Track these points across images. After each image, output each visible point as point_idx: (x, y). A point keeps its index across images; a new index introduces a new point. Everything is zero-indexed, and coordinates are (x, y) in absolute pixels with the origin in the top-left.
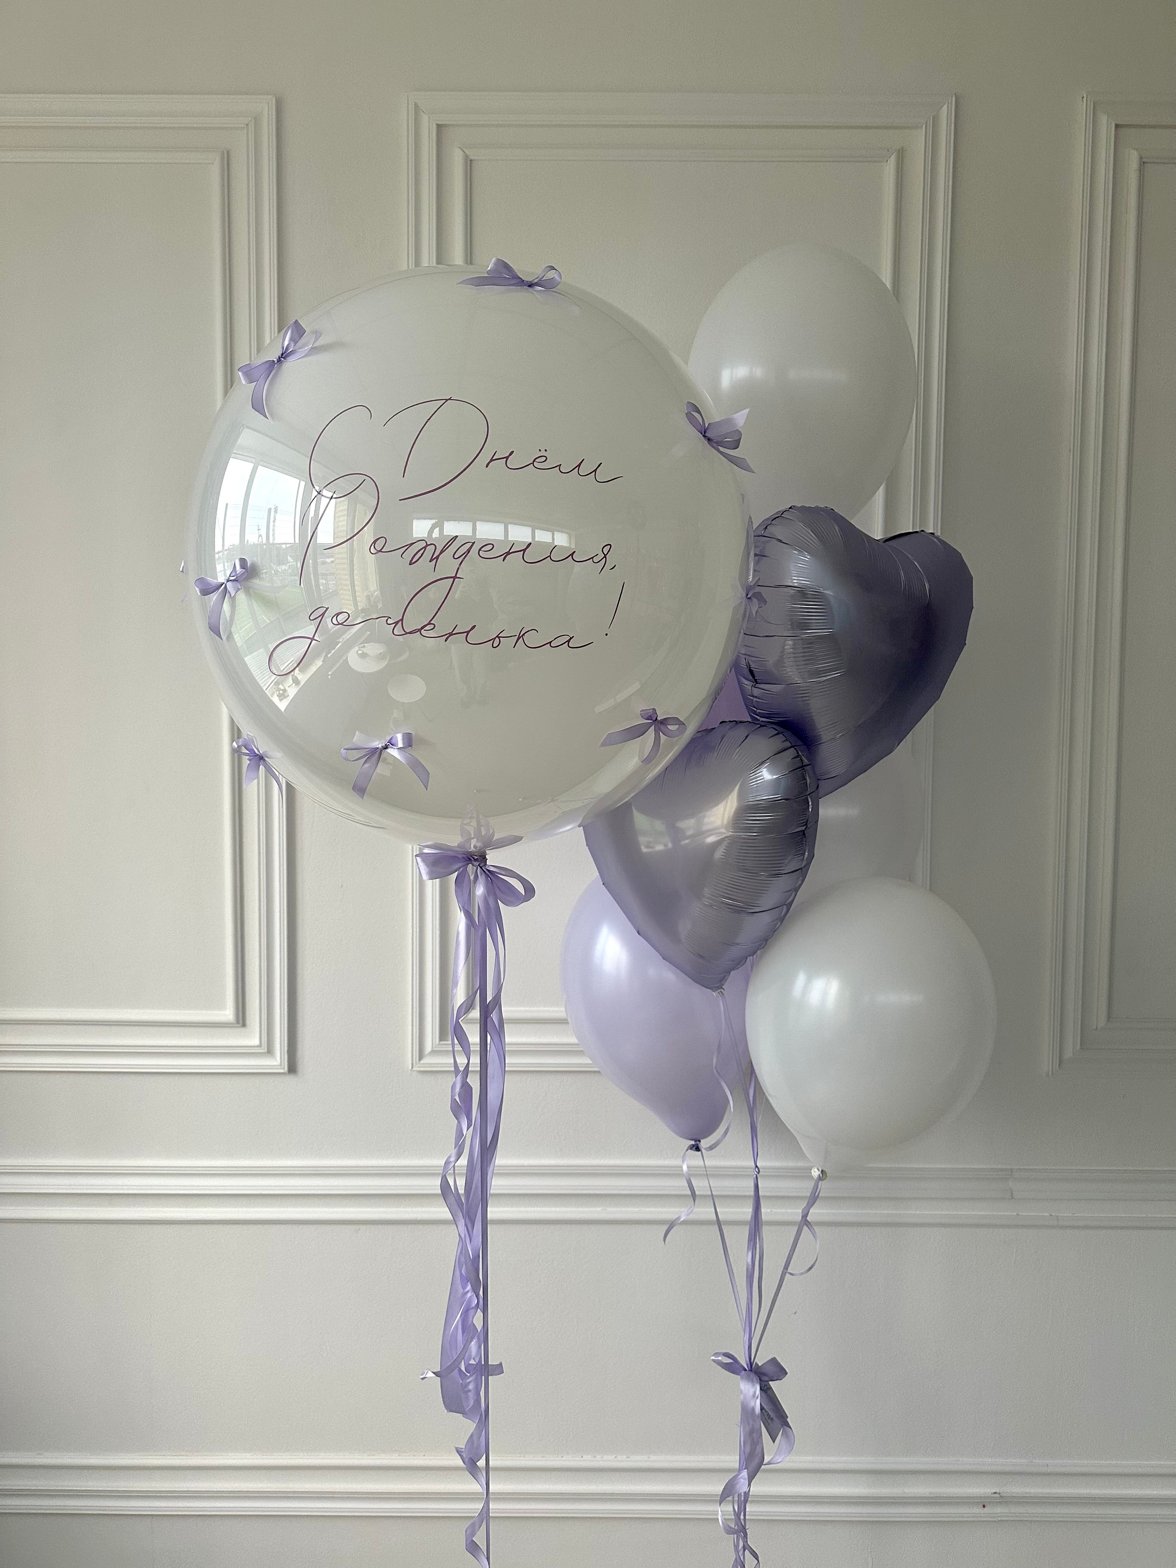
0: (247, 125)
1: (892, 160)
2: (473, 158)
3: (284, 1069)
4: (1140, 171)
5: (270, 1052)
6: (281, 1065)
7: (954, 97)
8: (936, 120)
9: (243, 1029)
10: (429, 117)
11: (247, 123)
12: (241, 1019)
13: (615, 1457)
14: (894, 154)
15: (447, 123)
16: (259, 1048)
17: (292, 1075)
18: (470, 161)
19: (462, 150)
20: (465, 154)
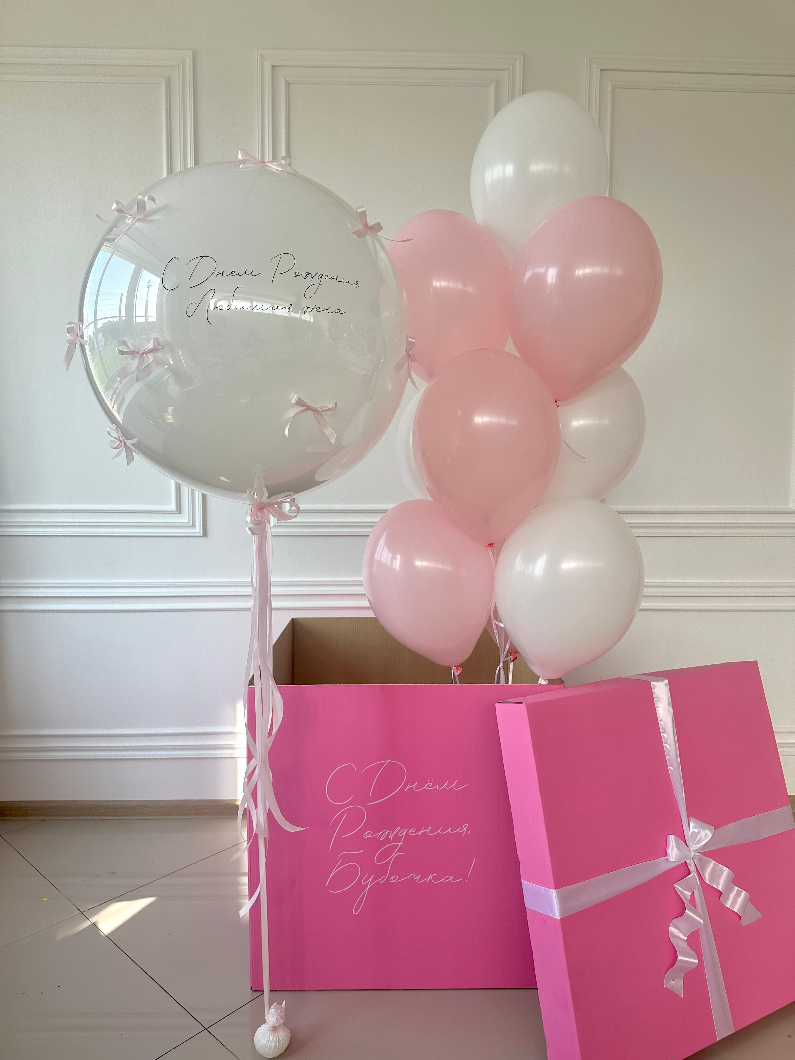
0: (178, 65)
1: (493, 86)
3: (201, 534)
4: (612, 92)
5: (193, 526)
6: (199, 532)
7: (522, 56)
8: (514, 66)
9: (181, 514)
10: (268, 62)
11: (178, 63)
12: (179, 510)
14: (494, 83)
15: (277, 65)
16: (188, 523)
17: (204, 538)
18: (289, 83)
19: (284, 78)
20: (285, 79)
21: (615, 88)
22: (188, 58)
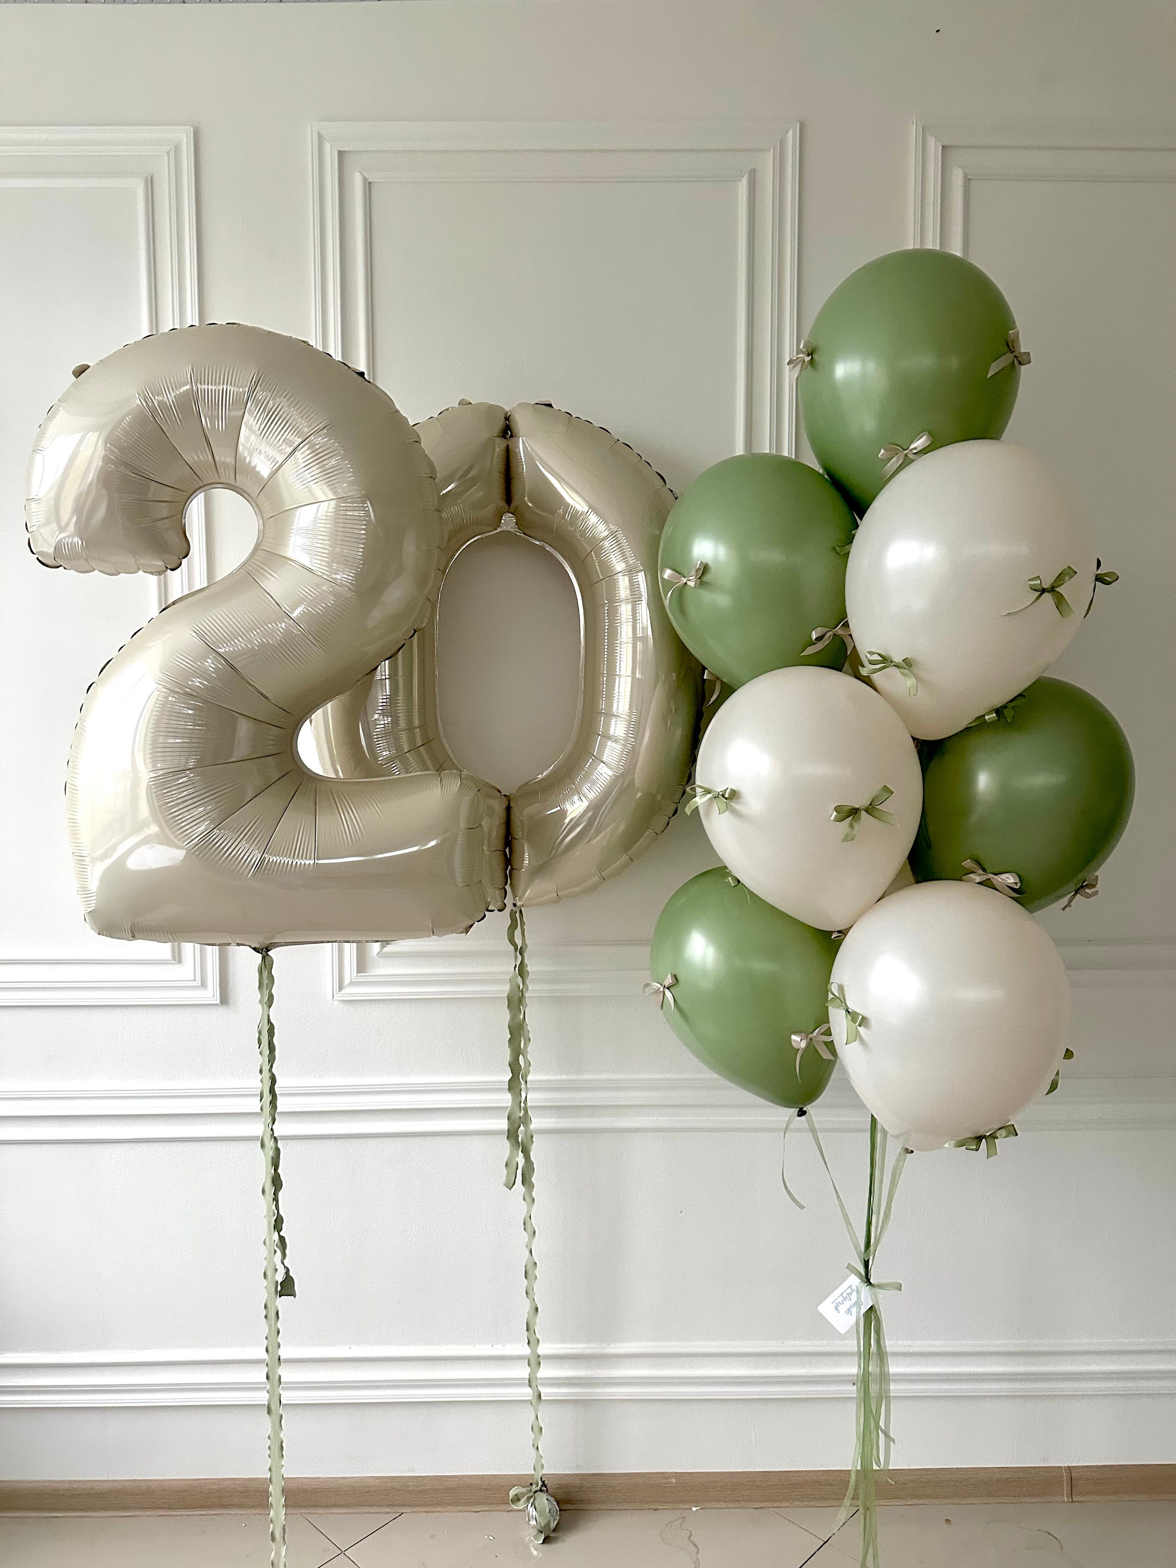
0: (168, 153)
1: (745, 180)
2: (369, 181)
3: (216, 1000)
4: (965, 186)
5: (204, 985)
6: (214, 997)
7: (798, 122)
8: (783, 143)
9: (179, 965)
10: (331, 145)
11: (167, 150)
12: (177, 956)
13: (522, 1346)
14: (746, 175)
15: (347, 149)
16: (194, 982)
17: (224, 1006)
18: (370, 183)
19: (361, 174)
20: (364, 177)
21: (969, 180)
22: (185, 140)
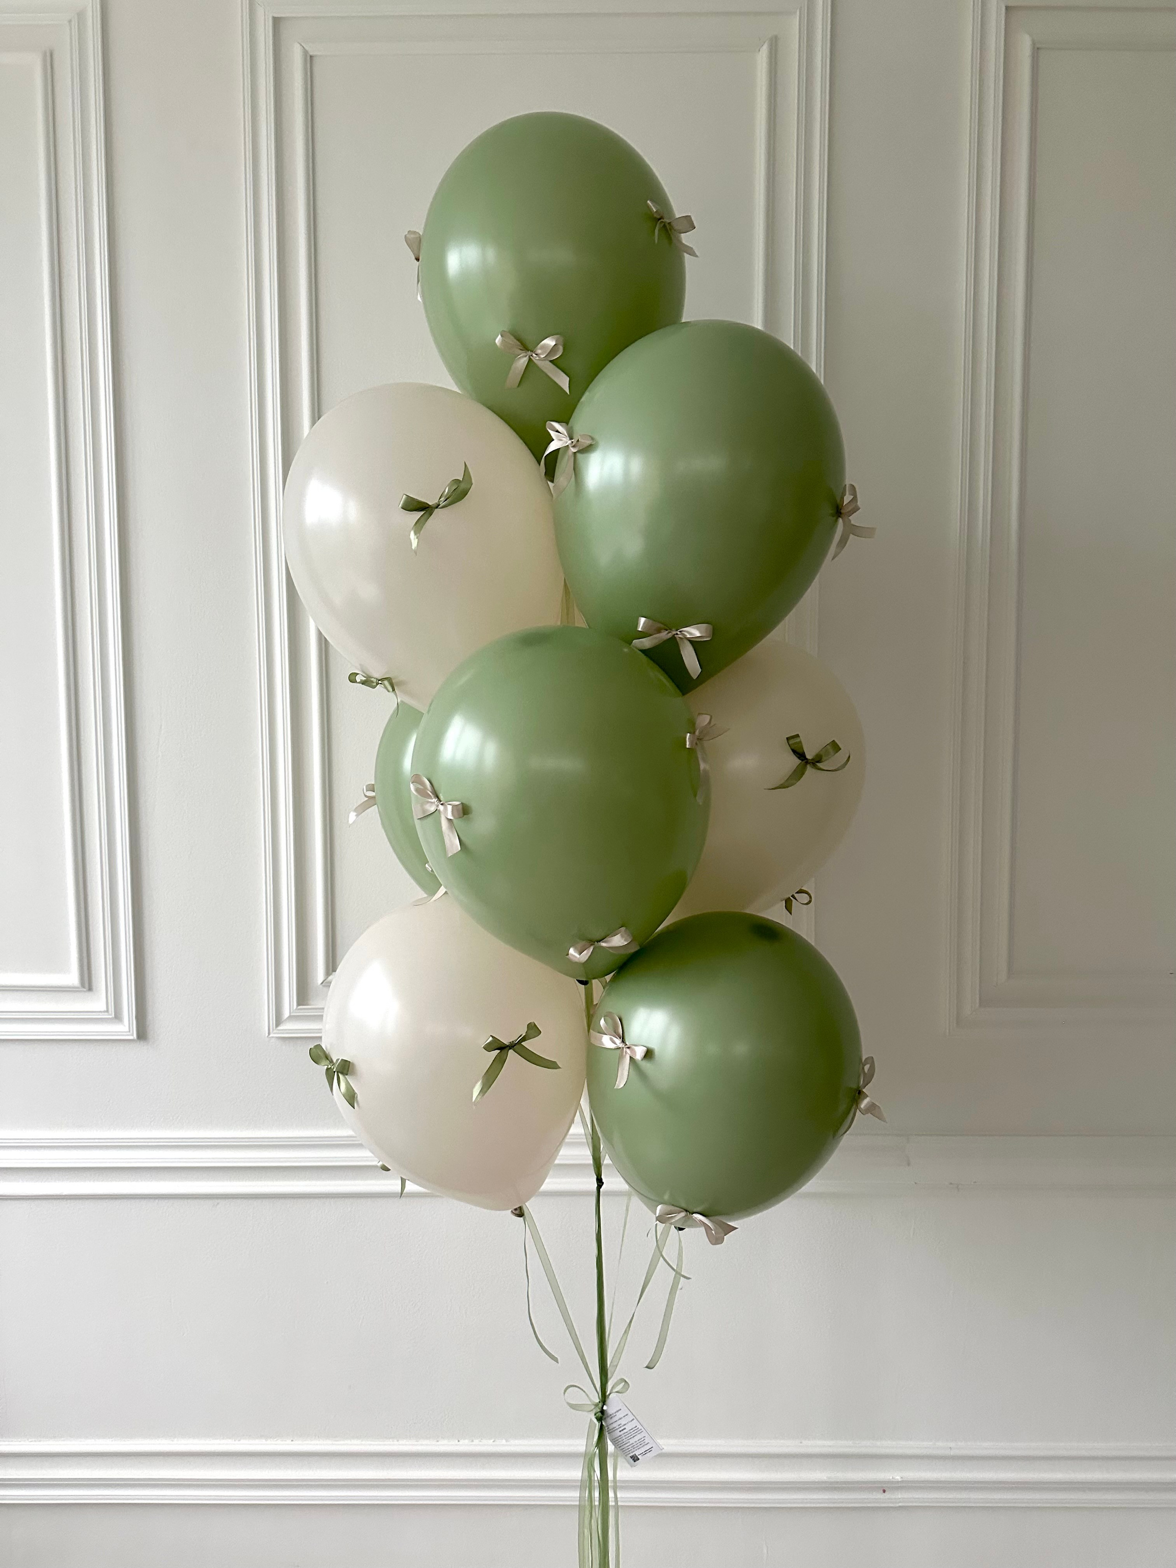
0: (70, 21)
1: (765, 50)
2: (311, 54)
3: (133, 1035)
4: (1033, 57)
5: (118, 1017)
6: (129, 1032)
8: (811, 4)
9: (90, 993)
10: (265, 10)
11: (68, 19)
12: (87, 983)
13: (493, 1441)
14: (767, 43)
15: (284, 16)
16: (106, 1013)
17: (142, 1042)
18: (311, 57)
19: (301, 45)
20: (303, 47)
21: (1038, 49)
22: (90, 6)
